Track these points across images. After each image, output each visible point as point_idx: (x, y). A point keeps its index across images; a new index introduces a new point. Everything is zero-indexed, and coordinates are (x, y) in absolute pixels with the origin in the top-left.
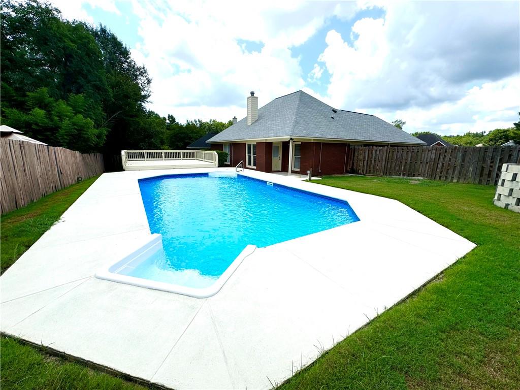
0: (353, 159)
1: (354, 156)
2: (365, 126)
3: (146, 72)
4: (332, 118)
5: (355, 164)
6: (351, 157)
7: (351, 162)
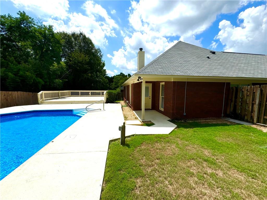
0: (235, 102)
1: (236, 97)
2: (254, 64)
3: (100, 51)
4: (208, 57)
5: (239, 108)
6: (232, 98)
7: (233, 104)
